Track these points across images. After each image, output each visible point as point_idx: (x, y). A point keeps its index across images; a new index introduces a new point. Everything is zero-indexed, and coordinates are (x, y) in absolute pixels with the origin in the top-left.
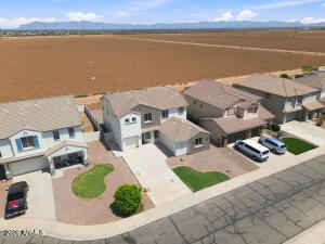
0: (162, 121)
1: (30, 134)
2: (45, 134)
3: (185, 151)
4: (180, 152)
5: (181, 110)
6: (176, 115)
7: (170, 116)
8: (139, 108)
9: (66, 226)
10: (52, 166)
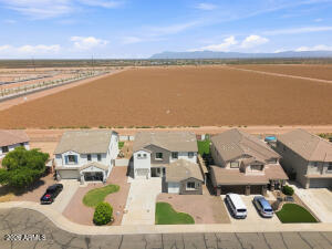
0: (172, 161)
1: (73, 154)
2: (82, 155)
3: (177, 190)
4: (173, 191)
5: (190, 154)
6: (185, 158)
7: (179, 157)
8: (151, 147)
9: (66, 220)
10: (83, 178)
